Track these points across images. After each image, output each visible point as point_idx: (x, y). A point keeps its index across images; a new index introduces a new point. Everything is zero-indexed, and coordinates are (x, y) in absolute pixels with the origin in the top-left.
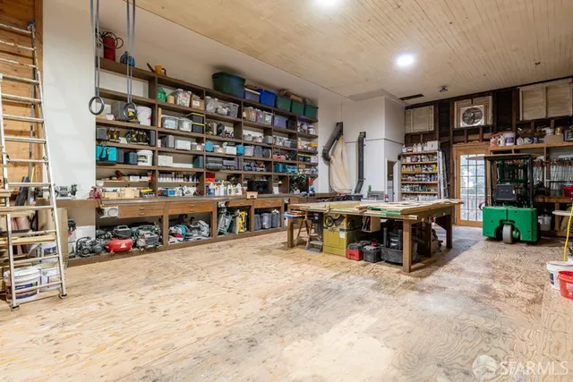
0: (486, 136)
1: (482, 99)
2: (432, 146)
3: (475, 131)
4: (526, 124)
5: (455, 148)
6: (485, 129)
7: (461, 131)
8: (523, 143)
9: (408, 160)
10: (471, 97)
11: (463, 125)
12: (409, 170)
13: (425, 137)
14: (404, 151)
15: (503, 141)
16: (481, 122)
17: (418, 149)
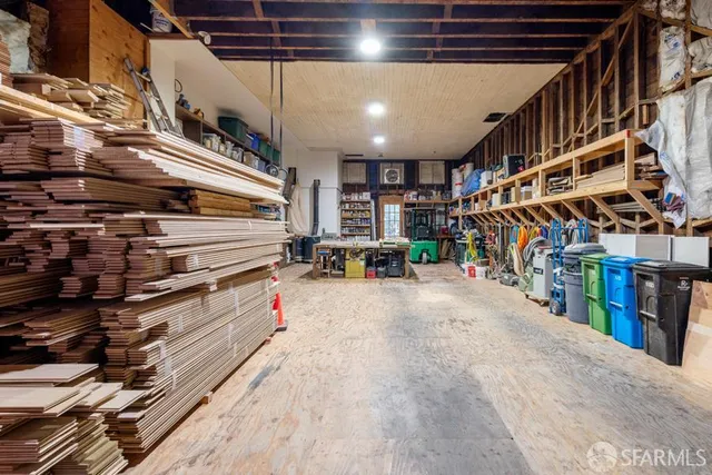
0: (401, 191)
1: (399, 165)
2: (366, 196)
3: (393, 187)
4: (422, 186)
5: (381, 198)
6: (400, 187)
7: (384, 187)
8: (422, 199)
9: (347, 206)
10: (391, 161)
11: (386, 181)
12: (349, 215)
13: (359, 188)
14: (344, 198)
15: (411, 196)
16: (398, 182)
17: (355, 197)
